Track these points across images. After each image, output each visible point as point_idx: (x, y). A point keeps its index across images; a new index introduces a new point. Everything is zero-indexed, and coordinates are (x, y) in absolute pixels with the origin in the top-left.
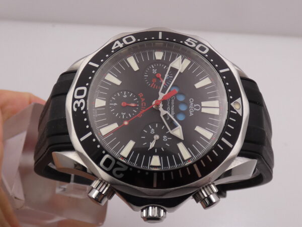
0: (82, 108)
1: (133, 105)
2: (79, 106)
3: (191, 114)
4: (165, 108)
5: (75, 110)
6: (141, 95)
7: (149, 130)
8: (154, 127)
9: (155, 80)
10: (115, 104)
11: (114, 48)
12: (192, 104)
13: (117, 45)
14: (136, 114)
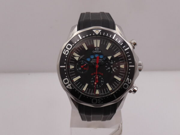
0: (102, 99)
1: (97, 77)
2: (101, 101)
3: (100, 52)
5: (103, 102)
6: (92, 74)
7: (108, 70)
8: (107, 68)
9: (85, 68)
10: (97, 85)
11: (71, 88)
13: (69, 87)
14: (101, 76)
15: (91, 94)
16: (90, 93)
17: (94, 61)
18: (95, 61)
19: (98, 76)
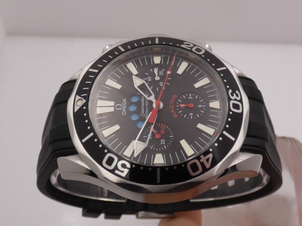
0: (230, 91)
1: (182, 105)
2: (235, 94)
3: (124, 100)
4: (151, 102)
5: (237, 92)
6: (175, 116)
7: (165, 85)
8: (160, 87)
9: (162, 132)
10: (200, 106)
11: (211, 156)
12: (124, 110)
13: (208, 160)
14: (178, 98)
15: (220, 117)
16: (218, 120)
17: (145, 113)
18: (145, 110)
19: (177, 105)
